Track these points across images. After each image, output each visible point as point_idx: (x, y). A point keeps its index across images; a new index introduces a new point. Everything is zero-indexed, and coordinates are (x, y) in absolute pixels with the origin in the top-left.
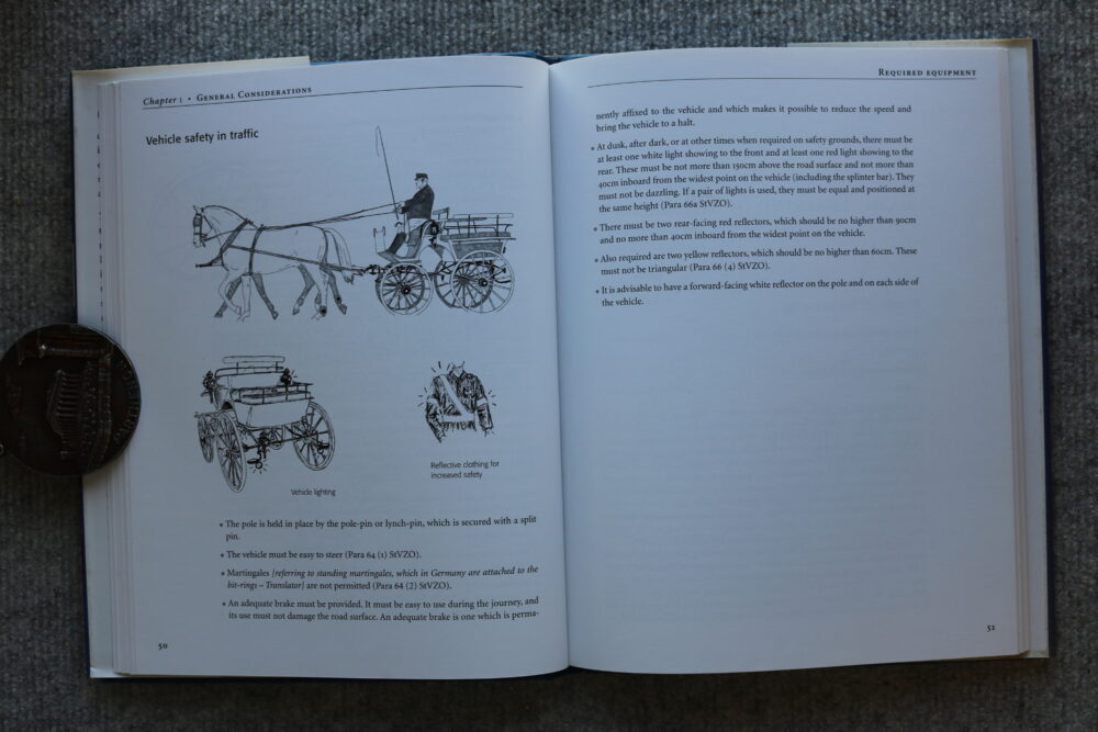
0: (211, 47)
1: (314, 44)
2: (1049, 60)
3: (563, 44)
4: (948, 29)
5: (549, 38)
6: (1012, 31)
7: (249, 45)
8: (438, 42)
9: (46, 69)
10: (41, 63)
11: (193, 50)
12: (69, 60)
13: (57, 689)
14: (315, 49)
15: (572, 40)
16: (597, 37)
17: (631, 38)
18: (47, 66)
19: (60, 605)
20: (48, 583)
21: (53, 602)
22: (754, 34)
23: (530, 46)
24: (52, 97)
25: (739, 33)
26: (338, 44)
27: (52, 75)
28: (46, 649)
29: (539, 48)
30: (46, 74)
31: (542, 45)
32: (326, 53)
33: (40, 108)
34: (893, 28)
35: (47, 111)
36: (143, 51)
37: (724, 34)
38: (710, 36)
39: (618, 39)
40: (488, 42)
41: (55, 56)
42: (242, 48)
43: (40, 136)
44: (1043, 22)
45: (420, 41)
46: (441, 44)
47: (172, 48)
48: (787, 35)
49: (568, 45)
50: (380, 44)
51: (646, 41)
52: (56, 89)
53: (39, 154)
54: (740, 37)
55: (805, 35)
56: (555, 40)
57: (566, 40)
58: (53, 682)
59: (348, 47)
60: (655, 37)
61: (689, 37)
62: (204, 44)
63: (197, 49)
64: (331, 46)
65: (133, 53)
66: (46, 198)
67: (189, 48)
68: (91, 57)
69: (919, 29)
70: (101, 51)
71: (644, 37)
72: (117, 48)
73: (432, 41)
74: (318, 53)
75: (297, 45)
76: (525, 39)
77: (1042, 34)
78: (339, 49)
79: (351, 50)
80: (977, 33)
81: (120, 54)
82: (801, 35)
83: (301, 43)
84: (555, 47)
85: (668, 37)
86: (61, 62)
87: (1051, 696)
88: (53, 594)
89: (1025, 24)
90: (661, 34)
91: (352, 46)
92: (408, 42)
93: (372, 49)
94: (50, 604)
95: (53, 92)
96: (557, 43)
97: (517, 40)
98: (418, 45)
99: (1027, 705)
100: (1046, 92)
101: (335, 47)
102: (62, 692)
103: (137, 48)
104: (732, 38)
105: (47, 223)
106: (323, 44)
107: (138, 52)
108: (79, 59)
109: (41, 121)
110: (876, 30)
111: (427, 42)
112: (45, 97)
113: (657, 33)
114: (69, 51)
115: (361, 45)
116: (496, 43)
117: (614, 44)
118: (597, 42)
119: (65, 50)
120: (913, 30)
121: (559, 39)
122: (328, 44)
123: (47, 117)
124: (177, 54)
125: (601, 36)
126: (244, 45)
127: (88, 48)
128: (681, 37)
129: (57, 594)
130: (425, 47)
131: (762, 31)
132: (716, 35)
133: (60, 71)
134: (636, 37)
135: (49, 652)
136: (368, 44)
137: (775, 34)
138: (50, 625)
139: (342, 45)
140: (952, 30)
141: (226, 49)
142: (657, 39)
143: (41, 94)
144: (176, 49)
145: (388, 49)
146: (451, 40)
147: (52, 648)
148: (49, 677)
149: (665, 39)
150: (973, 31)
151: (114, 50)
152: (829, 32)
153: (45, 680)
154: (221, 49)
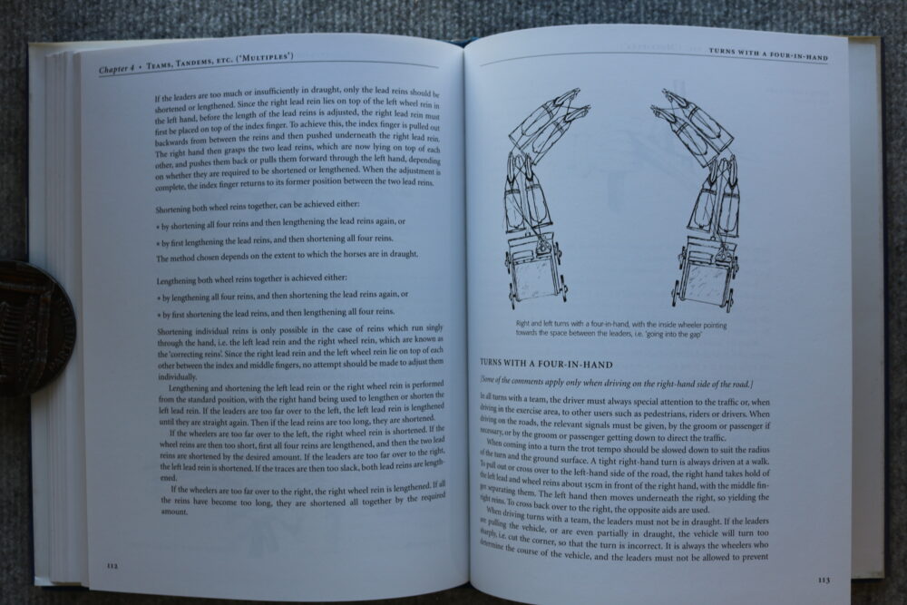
0: (164, 7)
1: (256, 6)
2: (902, 37)
3: (478, 12)
4: (815, 7)
5: (466, 6)
6: (870, 10)
7: (197, 6)
8: (367, 7)
9: (13, 24)
10: (8, 18)
11: (147, 10)
12: (34, 15)
13: (15, 579)
14: (256, 12)
15: (486, 8)
16: (508, 6)
17: (538, 8)
18: (14, 20)
19: (19, 504)
20: (9, 484)
21: (13, 501)
22: (646, 7)
23: (448, 13)
24: (19, 49)
25: (633, 6)
26: (277, 7)
27: (18, 29)
28: (6, 543)
29: (456, 14)
30: (13, 27)
31: (460, 13)
32: (267, 15)
33: (8, 58)
34: (767, 6)
35: (14, 61)
36: (101, 9)
37: (620, 6)
38: (608, 8)
39: (527, 8)
40: (411, 9)
41: (22, 12)
42: (191, 9)
43: (7, 83)
44: (897, 4)
45: (351, 6)
46: (370, 9)
47: (128, 7)
48: (675, 9)
49: (483, 13)
50: (315, 7)
51: (551, 11)
52: (22, 42)
53: (5, 99)
54: (634, 10)
55: (691, 10)
56: (471, 8)
57: (481, 8)
58: (11, 573)
59: (286, 9)
60: (559, 7)
61: (589, 9)
62: (157, 5)
63: (151, 8)
64: (272, 9)
65: (92, 11)
66: (12, 139)
67: (144, 8)
68: (55, 13)
69: (789, 7)
70: (63, 8)
71: (550, 7)
72: (78, 5)
73: (362, 7)
74: (259, 14)
75: (241, 7)
76: (445, 7)
77: (896, 14)
78: (278, 11)
79: (289, 13)
80: (841, 12)
81: (80, 11)
82: (687, 10)
83: (244, 5)
84: (470, 14)
85: (571, 8)
86: (27, 18)
87: (894, 591)
88: (12, 494)
89: (881, 5)
90: (564, 5)
91: (290, 9)
92: (341, 7)
93: (308, 12)
94: (10, 503)
95: (19, 44)
96: (473, 11)
97: (437, 8)
98: (349, 9)
99: (873, 600)
100: (899, 65)
101: (275, 10)
102: (19, 582)
103: (96, 7)
104: (627, 10)
105: (12, 161)
106: (264, 6)
107: (98, 10)
108: (44, 15)
109: (8, 69)
110: (752, 7)
111: (357, 7)
112: (11, 48)
113: (561, 4)
114: (34, 7)
115: (298, 9)
116: (418, 9)
117: (524, 13)
118: (508, 10)
119: (31, 6)
120: (785, 8)
121: (474, 7)
122: (268, 7)
123: (14, 66)
124: (133, 12)
125: (511, 6)
126: (193, 7)
127: (51, 5)
128: (582, 9)
129: (16, 495)
130: (355, 11)
131: (653, 5)
132: (614, 7)
133: (26, 25)
134: (543, 7)
135: (8, 546)
136: (305, 8)
137: (664, 8)
138: (9, 522)
139: (281, 8)
140: (819, 8)
141: (176, 10)
142: (562, 10)
143: (9, 46)
144: (132, 8)
145: (323, 12)
146: (378, 6)
147: (12, 542)
148: (8, 569)
149: (568, 9)
150: (837, 9)
151: (75, 8)
152: (712, 7)
153: (5, 571)
154: (172, 9)
